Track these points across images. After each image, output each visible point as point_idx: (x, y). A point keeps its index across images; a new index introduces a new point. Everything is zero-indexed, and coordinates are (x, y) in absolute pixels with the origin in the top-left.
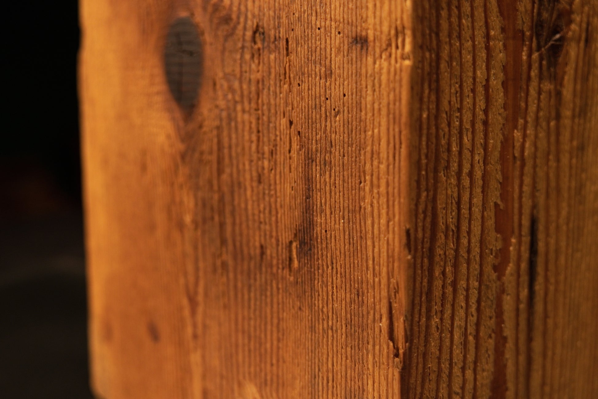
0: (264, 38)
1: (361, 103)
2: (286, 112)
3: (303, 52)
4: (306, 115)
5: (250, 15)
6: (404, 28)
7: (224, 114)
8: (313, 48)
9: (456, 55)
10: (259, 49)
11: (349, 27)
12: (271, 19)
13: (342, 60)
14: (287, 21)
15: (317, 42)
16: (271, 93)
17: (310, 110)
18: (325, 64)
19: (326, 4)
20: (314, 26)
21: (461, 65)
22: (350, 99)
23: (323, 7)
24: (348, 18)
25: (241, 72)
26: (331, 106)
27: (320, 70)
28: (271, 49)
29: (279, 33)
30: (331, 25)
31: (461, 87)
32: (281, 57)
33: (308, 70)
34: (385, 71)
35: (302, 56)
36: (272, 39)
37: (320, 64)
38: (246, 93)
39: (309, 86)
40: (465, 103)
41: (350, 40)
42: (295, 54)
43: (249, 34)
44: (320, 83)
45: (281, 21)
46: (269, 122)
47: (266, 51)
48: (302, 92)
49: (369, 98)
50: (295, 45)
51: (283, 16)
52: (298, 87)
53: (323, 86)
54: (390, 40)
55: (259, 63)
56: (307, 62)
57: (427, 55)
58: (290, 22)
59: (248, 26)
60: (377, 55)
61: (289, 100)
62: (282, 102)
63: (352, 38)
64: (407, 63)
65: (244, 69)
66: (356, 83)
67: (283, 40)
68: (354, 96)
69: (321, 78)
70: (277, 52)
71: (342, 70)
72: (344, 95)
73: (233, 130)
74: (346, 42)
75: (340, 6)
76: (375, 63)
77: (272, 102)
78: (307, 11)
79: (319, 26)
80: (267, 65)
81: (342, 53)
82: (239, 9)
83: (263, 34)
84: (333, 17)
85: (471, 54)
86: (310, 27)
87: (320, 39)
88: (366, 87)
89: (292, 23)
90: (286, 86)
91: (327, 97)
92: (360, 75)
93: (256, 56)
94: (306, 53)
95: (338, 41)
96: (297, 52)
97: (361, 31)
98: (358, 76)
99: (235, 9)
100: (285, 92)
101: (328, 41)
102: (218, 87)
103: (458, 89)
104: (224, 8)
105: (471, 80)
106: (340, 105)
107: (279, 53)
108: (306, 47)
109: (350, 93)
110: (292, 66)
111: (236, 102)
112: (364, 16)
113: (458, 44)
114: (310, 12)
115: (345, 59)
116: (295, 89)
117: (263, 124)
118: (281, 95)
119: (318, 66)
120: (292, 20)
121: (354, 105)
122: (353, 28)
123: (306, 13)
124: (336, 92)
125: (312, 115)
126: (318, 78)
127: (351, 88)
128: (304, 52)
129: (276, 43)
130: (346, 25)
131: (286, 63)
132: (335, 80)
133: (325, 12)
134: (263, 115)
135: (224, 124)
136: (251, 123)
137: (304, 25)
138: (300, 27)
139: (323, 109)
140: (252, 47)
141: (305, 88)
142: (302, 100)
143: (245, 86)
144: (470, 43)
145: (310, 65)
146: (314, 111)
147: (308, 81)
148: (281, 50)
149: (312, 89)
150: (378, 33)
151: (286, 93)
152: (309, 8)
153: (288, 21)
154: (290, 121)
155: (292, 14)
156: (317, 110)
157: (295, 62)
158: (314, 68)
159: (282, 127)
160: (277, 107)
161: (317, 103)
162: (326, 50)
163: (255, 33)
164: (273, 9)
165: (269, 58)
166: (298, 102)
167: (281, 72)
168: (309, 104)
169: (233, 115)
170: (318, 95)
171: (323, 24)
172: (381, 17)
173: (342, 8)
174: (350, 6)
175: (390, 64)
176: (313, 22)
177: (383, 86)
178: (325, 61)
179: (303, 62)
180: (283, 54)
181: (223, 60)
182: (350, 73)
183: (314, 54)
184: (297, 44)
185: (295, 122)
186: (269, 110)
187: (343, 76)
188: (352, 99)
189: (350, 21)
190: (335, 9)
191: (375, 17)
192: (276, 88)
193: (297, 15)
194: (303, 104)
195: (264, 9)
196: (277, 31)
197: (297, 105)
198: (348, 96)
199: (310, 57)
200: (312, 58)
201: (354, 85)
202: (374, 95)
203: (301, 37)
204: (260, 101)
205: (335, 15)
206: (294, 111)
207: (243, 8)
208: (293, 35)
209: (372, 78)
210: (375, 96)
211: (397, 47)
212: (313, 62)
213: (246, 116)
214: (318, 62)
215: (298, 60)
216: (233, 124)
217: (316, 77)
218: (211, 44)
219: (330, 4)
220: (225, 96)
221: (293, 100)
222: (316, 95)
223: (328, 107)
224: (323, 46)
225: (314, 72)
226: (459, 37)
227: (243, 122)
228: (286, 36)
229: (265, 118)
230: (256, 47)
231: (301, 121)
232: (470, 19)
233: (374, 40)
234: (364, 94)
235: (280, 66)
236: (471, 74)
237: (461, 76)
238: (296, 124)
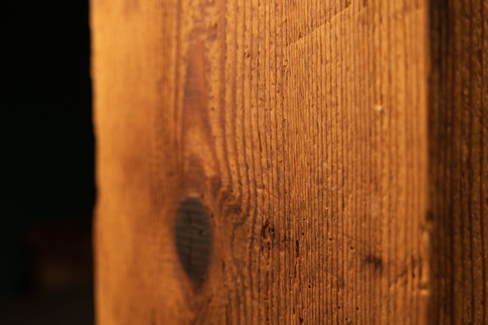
0: (274, 234)
1: (374, 320)
2: (296, 309)
3: (313, 258)
4: (317, 318)
5: (259, 211)
6: (420, 260)
7: (233, 295)
8: (324, 256)
9: (468, 274)
10: (269, 244)
11: (363, 246)
12: (281, 219)
13: (354, 274)
14: (297, 224)
15: (329, 251)
16: (281, 288)
17: (321, 313)
18: (337, 274)
19: (338, 218)
20: (325, 235)
21: (473, 282)
22: (363, 313)
23: (334, 220)
24: (361, 237)
25: (250, 261)
26: (343, 315)
27: (332, 279)
28: (280, 247)
29: (289, 234)
30: (343, 240)
31: (473, 303)
32: (291, 257)
33: (319, 276)
34: (400, 295)
35: (313, 262)
36: (282, 238)
37: (332, 273)
38: (255, 281)
39: (320, 291)
40: (476, 316)
41: (363, 258)
42: (306, 258)
43: (258, 228)
44: (331, 291)
45: (291, 223)
46: (279, 314)
47: (276, 247)
48: (313, 295)
49: (384, 318)
50: (305, 249)
51: (293, 219)
52: (309, 289)
53: (334, 294)
54: (406, 267)
55: (269, 256)
56: (318, 268)
57: (443, 281)
58: (300, 227)
59: (257, 220)
60: (392, 278)
61: (299, 298)
62: (292, 298)
63: (365, 256)
64: (424, 293)
65: (253, 259)
66: (370, 300)
67: (293, 241)
68: (368, 311)
69: (332, 287)
70: (287, 251)
71: (354, 284)
72: (357, 309)
73: (242, 313)
74: (359, 258)
75: (352, 224)
76: (389, 285)
77: (282, 296)
78: (317, 220)
79: (330, 237)
80: (276, 260)
81: (354, 268)
82: (249, 202)
83: (273, 230)
84: (345, 231)
85: (481, 269)
86: (321, 236)
87: (332, 250)
88: (381, 306)
89: (302, 228)
90: (296, 285)
91: (339, 305)
92: (374, 293)
93: (265, 250)
94: (317, 259)
95: (350, 256)
96: (307, 255)
97: (375, 252)
98: (372, 293)
99: (245, 201)
100: (295, 290)
101: (340, 254)
102: (227, 268)
103: (470, 305)
104: (234, 198)
105: (481, 293)
106: (353, 316)
107: (289, 252)
108: (317, 254)
109: (363, 308)
110: (302, 267)
111: (245, 288)
112: (378, 239)
113: (469, 263)
114: (321, 222)
115: (358, 274)
116: (305, 290)
117: (272, 315)
118: (291, 292)
119: (329, 274)
120: (302, 225)
121: (368, 320)
122: (366, 246)
123: (317, 222)
124: (348, 303)
125: (323, 319)
126: (329, 285)
127: (365, 303)
128: (315, 258)
129: (286, 242)
130: (359, 243)
131: (297, 263)
132: (348, 292)
133: (337, 226)
134: (273, 306)
135: (233, 304)
136: (260, 310)
137: (315, 232)
138: (310, 234)
139: (335, 316)
140: (261, 241)
141: (315, 291)
142: (313, 302)
143: (254, 275)
144: (480, 259)
145: (321, 271)
146: (325, 315)
147: (319, 286)
148: (291, 250)
149: (323, 295)
150: (393, 258)
151: (296, 292)
152: (320, 218)
153: (299, 225)
154: (300, 318)
155: (302, 219)
156: (328, 316)
157: (305, 265)
158: (325, 276)
159: (292, 322)
160: (287, 303)
161: (329, 308)
162: (337, 262)
163: (264, 227)
164: (283, 210)
165: (279, 254)
166: (309, 303)
167: (291, 270)
168: (320, 307)
169: (242, 299)
170: (329, 302)
171: (335, 236)
172: (396, 244)
173: (354, 226)
174: (363, 225)
175: (406, 290)
176: (325, 233)
177: (399, 309)
178: (337, 271)
179: (313, 266)
180: (293, 253)
181: (232, 246)
182: (363, 288)
183: (325, 262)
184: (308, 249)
185: (305, 320)
186: (279, 303)
187: (356, 290)
188: (365, 314)
189: (363, 239)
190: (348, 225)
191: (389, 242)
192: (285, 284)
193: (308, 222)
194: (314, 306)
195: (274, 209)
196: (287, 232)
197: (308, 306)
198: (361, 310)
199: (321, 264)
200: (323, 265)
201: (368, 302)
202: (388, 316)
203: (312, 243)
204: (269, 292)
205: (347, 231)
206: (304, 310)
207: (252, 203)
208: (304, 239)
209: (387, 299)
210: (390, 318)
211: (413, 276)
212: (324, 269)
213: (255, 303)
214: (329, 271)
215: (308, 264)
216: (242, 306)
217: (327, 285)
218: (220, 228)
219: (342, 219)
220: (235, 279)
221: (303, 299)
222: (327, 301)
223: (340, 316)
224: (334, 257)
225: (325, 279)
226: (471, 257)
227: (253, 308)
228: (296, 238)
229: (275, 309)
230: (266, 241)
231: (311, 322)
232: (480, 236)
233: (389, 264)
234: (378, 312)
235: (290, 265)
236: (481, 288)
237: (472, 292)
238: (306, 323)
